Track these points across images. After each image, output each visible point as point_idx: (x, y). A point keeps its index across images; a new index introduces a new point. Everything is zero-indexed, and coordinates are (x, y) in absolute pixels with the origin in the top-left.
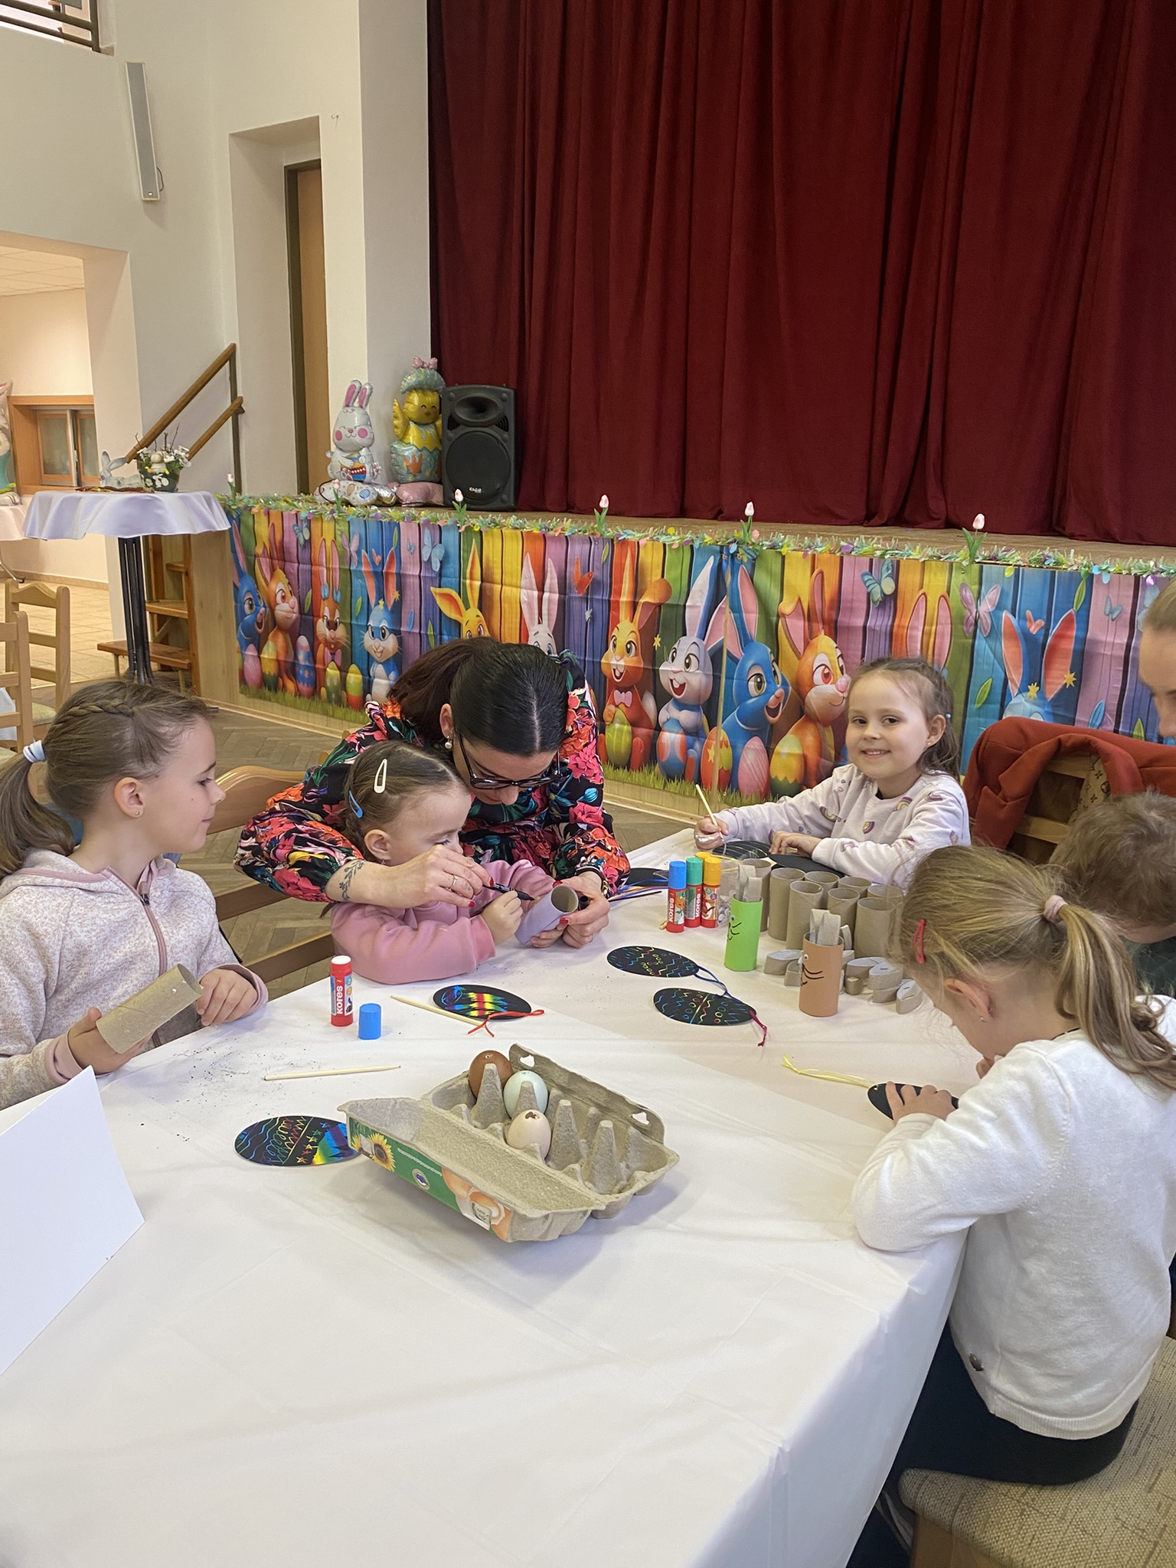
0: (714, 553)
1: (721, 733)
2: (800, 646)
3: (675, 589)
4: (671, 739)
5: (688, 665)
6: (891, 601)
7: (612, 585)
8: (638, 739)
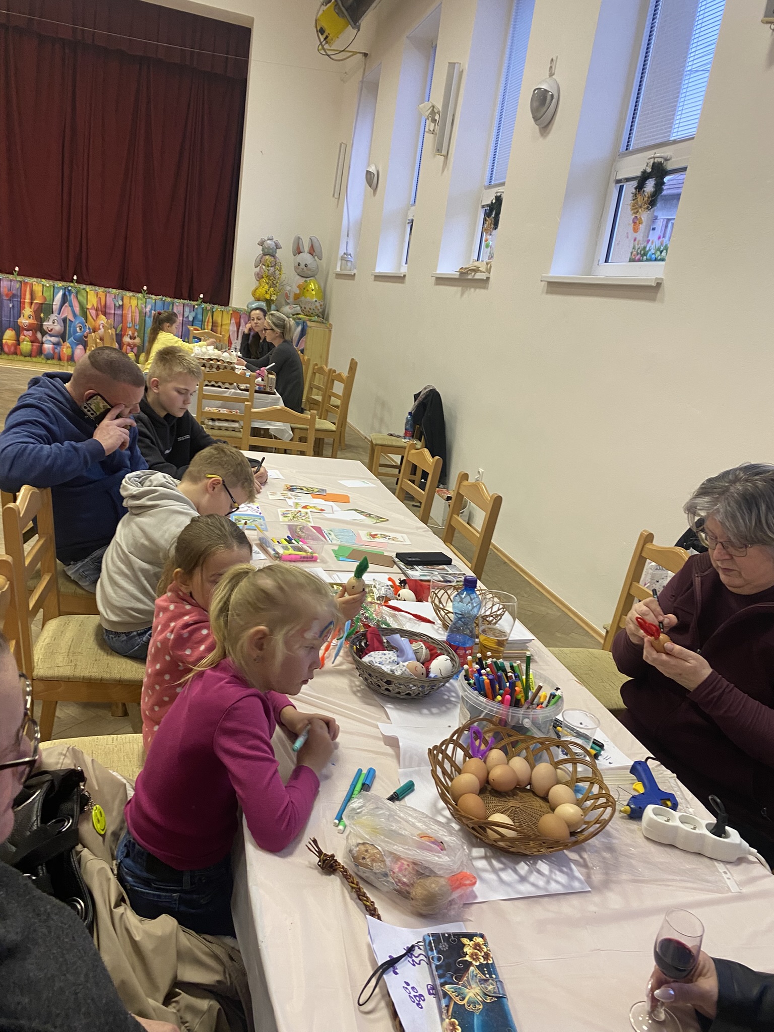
0: (62, 289)
1: (67, 344)
2: (95, 318)
3: (48, 299)
4: (48, 347)
5: (54, 323)
6: (121, 307)
7: (22, 296)
8: (34, 347)
